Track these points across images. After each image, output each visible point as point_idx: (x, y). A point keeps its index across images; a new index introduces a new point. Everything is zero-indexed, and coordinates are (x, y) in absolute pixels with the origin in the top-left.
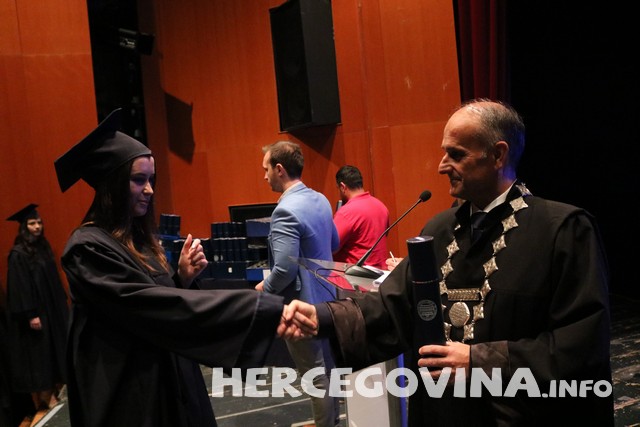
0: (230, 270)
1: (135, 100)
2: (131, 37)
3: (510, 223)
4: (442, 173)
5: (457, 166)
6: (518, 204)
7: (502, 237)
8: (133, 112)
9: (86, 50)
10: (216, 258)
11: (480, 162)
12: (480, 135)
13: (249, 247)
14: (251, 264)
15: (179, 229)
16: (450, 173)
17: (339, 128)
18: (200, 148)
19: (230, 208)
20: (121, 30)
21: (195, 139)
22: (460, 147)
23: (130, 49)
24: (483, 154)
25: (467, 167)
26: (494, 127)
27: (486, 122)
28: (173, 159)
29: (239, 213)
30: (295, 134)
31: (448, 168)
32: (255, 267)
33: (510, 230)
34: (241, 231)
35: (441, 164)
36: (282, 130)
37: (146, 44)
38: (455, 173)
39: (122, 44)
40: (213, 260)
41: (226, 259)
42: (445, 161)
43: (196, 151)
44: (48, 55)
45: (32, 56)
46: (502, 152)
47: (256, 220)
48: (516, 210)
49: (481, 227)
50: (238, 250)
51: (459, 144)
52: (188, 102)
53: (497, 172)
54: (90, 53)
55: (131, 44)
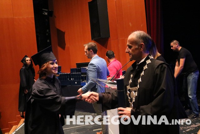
0: (76, 83)
1: (48, 31)
2: (46, 11)
3: (146, 67)
4: (127, 52)
5: (130, 50)
6: (148, 62)
7: (143, 72)
8: (47, 34)
9: (33, 16)
10: (72, 79)
11: (136, 49)
12: (136, 41)
13: (82, 76)
14: (82, 81)
15: (61, 70)
16: (129, 52)
17: (109, 39)
18: (67, 45)
19: (76, 64)
20: (43, 9)
21: (66, 42)
22: (130, 45)
23: (46, 15)
24: (137, 47)
25: (133, 50)
26: (140, 39)
27: (137, 37)
28: (59, 49)
29: (79, 65)
30: (96, 41)
31: (128, 51)
32: (84, 82)
33: (145, 70)
34: (80, 71)
35: (126, 50)
36: (92, 40)
37: (51, 14)
38: (130, 52)
39: (43, 13)
40: (71, 80)
41: (75, 79)
42: (127, 49)
43: (66, 46)
44: (21, 17)
45: (17, 18)
46: (142, 46)
47: (84, 67)
48: (147, 63)
49: (138, 68)
50: (78, 77)
51: (130, 44)
52: (64, 31)
53: (142, 52)
54: (34, 16)
55: (46, 14)
